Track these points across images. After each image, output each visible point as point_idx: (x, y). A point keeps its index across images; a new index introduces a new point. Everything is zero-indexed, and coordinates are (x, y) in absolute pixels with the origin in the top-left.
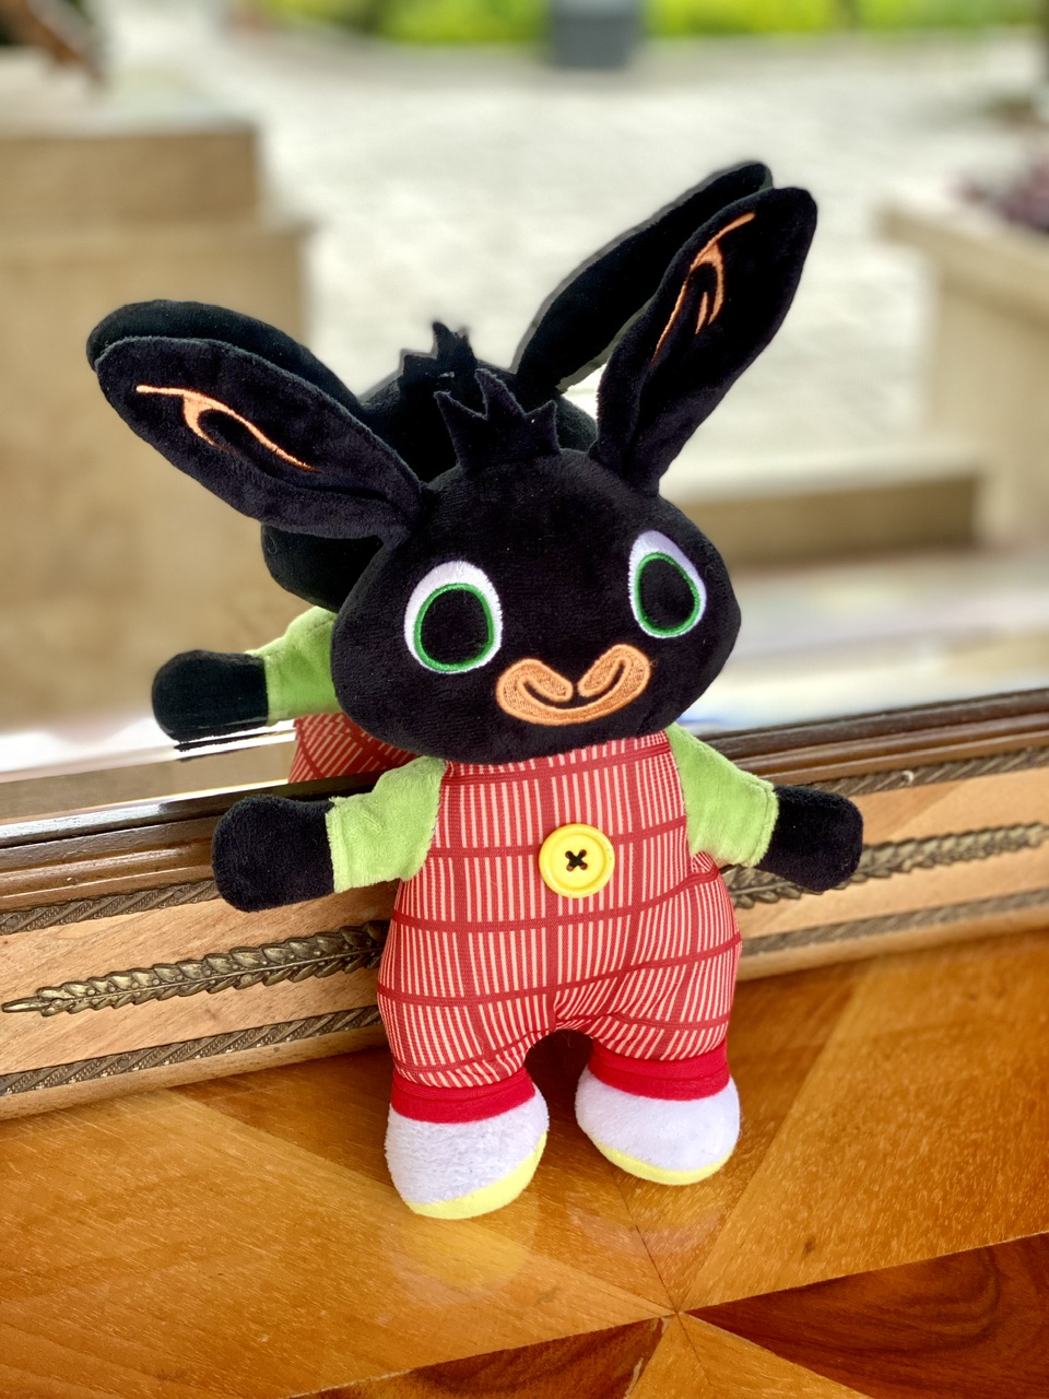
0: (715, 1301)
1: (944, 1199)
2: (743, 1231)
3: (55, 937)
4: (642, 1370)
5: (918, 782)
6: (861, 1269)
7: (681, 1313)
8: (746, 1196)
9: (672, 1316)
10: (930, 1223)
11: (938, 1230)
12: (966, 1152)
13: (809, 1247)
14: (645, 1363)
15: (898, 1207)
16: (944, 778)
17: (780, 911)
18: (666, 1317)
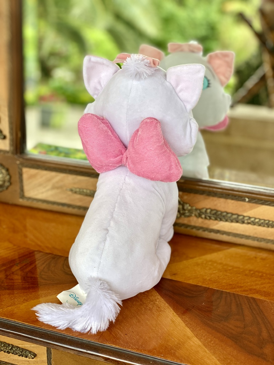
1: (209, 279)
3: (76, 178)
5: (249, 202)
11: (202, 282)
12: (223, 275)
13: (174, 274)
15: (199, 276)
16: (256, 203)
17: (217, 224)
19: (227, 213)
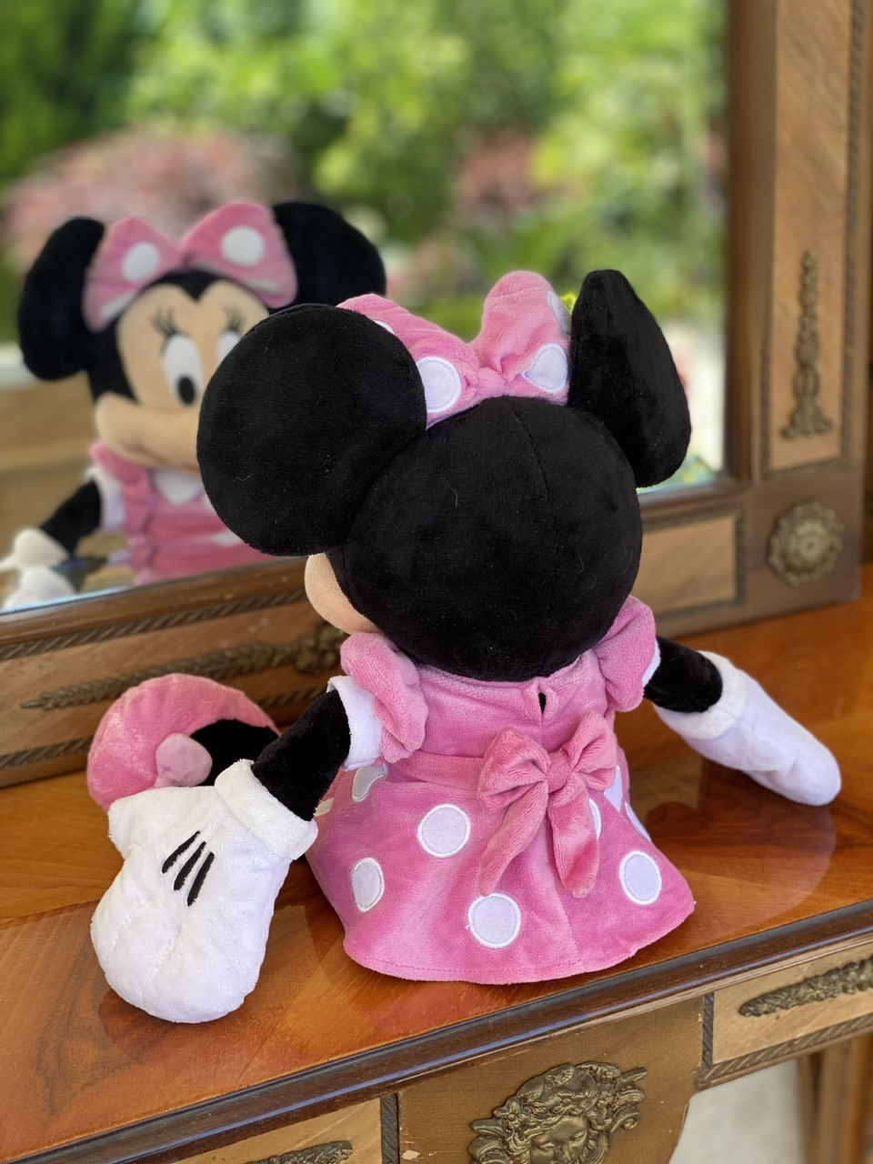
3: (48, 660)
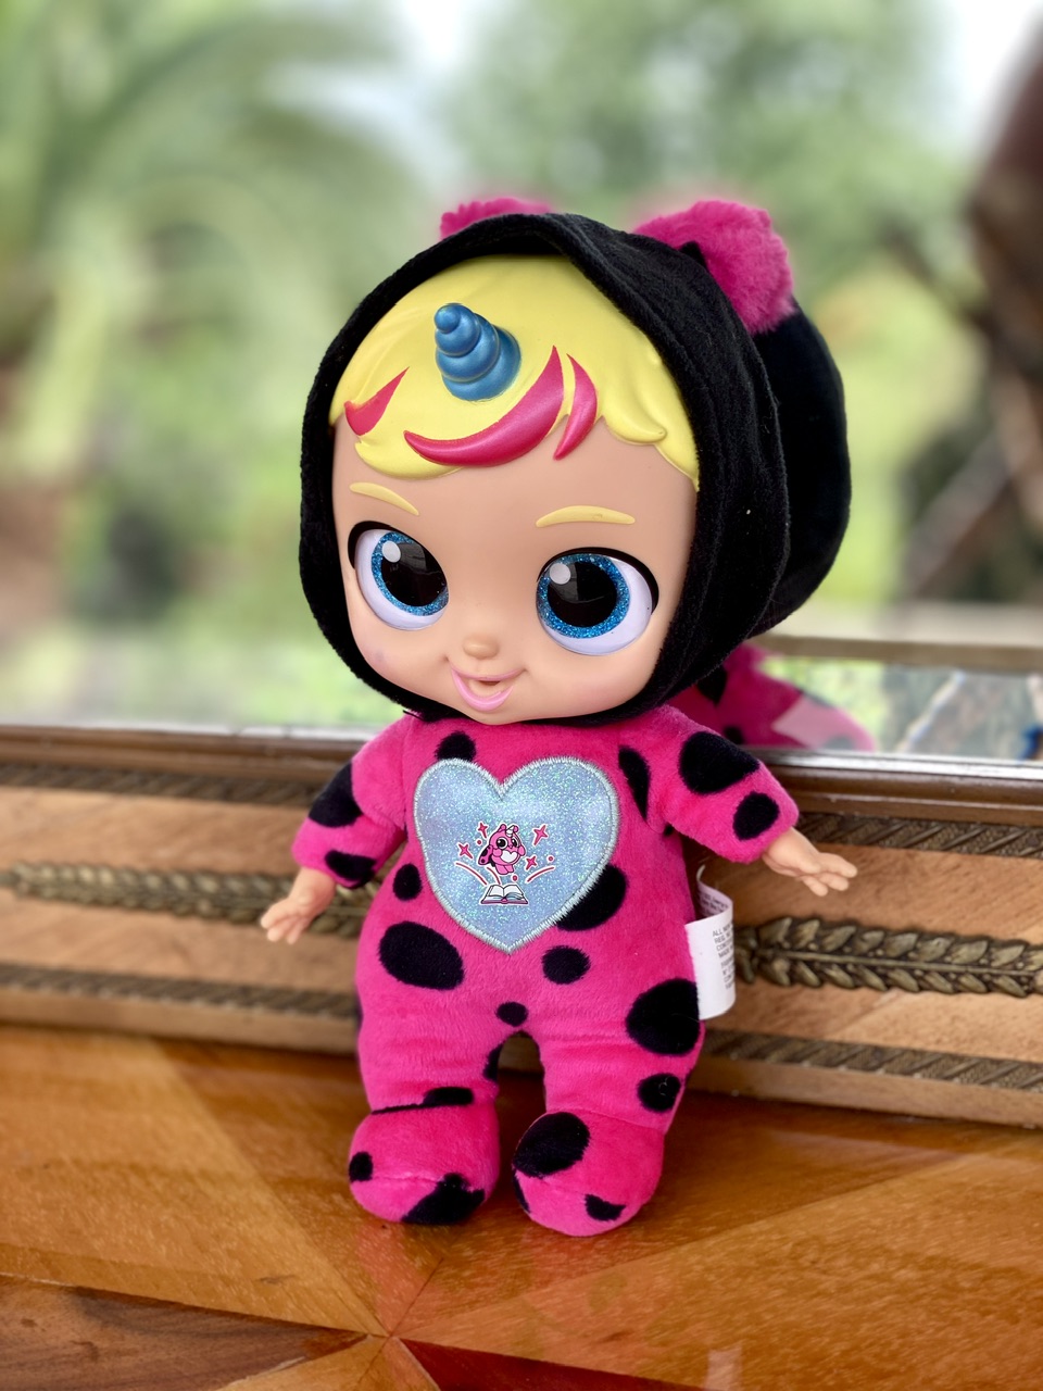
0: (446, 1342)
1: (845, 1353)
2: (557, 1300)
4: (293, 1365)
6: (655, 1376)
7: (395, 1338)
8: (599, 1274)
9: (383, 1337)
10: (797, 1367)
11: (798, 1376)
12: (932, 1323)
13: (615, 1337)
14: (300, 1362)
15: (775, 1340)
18: (375, 1336)
19: (924, 935)
